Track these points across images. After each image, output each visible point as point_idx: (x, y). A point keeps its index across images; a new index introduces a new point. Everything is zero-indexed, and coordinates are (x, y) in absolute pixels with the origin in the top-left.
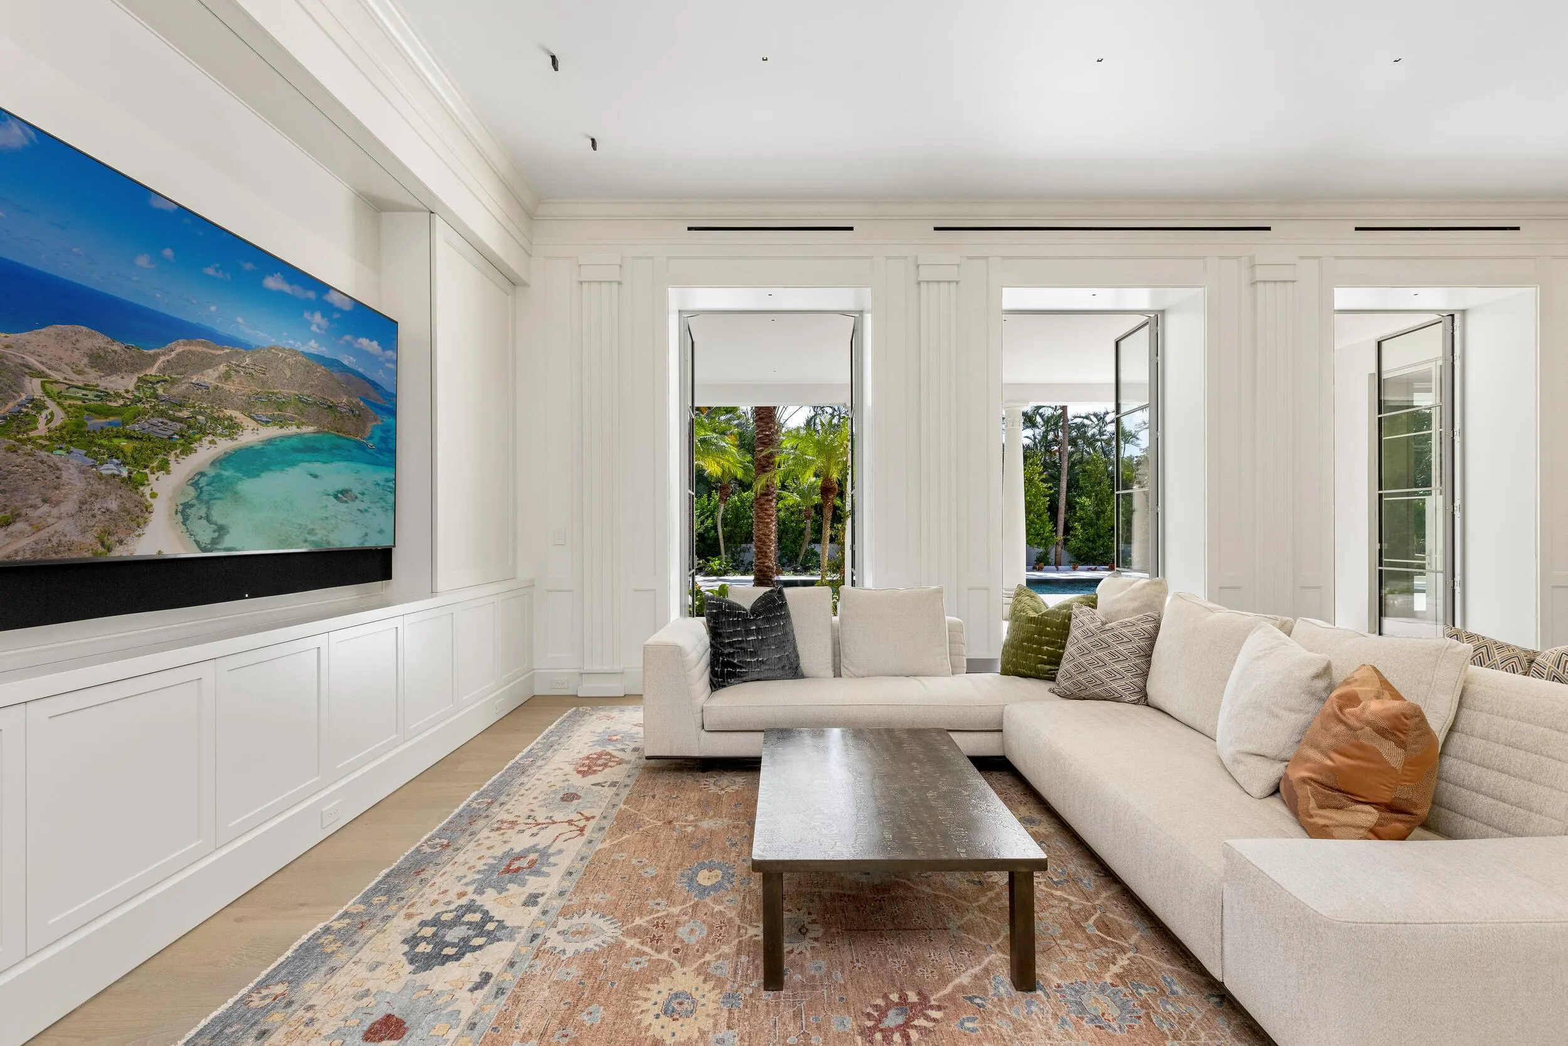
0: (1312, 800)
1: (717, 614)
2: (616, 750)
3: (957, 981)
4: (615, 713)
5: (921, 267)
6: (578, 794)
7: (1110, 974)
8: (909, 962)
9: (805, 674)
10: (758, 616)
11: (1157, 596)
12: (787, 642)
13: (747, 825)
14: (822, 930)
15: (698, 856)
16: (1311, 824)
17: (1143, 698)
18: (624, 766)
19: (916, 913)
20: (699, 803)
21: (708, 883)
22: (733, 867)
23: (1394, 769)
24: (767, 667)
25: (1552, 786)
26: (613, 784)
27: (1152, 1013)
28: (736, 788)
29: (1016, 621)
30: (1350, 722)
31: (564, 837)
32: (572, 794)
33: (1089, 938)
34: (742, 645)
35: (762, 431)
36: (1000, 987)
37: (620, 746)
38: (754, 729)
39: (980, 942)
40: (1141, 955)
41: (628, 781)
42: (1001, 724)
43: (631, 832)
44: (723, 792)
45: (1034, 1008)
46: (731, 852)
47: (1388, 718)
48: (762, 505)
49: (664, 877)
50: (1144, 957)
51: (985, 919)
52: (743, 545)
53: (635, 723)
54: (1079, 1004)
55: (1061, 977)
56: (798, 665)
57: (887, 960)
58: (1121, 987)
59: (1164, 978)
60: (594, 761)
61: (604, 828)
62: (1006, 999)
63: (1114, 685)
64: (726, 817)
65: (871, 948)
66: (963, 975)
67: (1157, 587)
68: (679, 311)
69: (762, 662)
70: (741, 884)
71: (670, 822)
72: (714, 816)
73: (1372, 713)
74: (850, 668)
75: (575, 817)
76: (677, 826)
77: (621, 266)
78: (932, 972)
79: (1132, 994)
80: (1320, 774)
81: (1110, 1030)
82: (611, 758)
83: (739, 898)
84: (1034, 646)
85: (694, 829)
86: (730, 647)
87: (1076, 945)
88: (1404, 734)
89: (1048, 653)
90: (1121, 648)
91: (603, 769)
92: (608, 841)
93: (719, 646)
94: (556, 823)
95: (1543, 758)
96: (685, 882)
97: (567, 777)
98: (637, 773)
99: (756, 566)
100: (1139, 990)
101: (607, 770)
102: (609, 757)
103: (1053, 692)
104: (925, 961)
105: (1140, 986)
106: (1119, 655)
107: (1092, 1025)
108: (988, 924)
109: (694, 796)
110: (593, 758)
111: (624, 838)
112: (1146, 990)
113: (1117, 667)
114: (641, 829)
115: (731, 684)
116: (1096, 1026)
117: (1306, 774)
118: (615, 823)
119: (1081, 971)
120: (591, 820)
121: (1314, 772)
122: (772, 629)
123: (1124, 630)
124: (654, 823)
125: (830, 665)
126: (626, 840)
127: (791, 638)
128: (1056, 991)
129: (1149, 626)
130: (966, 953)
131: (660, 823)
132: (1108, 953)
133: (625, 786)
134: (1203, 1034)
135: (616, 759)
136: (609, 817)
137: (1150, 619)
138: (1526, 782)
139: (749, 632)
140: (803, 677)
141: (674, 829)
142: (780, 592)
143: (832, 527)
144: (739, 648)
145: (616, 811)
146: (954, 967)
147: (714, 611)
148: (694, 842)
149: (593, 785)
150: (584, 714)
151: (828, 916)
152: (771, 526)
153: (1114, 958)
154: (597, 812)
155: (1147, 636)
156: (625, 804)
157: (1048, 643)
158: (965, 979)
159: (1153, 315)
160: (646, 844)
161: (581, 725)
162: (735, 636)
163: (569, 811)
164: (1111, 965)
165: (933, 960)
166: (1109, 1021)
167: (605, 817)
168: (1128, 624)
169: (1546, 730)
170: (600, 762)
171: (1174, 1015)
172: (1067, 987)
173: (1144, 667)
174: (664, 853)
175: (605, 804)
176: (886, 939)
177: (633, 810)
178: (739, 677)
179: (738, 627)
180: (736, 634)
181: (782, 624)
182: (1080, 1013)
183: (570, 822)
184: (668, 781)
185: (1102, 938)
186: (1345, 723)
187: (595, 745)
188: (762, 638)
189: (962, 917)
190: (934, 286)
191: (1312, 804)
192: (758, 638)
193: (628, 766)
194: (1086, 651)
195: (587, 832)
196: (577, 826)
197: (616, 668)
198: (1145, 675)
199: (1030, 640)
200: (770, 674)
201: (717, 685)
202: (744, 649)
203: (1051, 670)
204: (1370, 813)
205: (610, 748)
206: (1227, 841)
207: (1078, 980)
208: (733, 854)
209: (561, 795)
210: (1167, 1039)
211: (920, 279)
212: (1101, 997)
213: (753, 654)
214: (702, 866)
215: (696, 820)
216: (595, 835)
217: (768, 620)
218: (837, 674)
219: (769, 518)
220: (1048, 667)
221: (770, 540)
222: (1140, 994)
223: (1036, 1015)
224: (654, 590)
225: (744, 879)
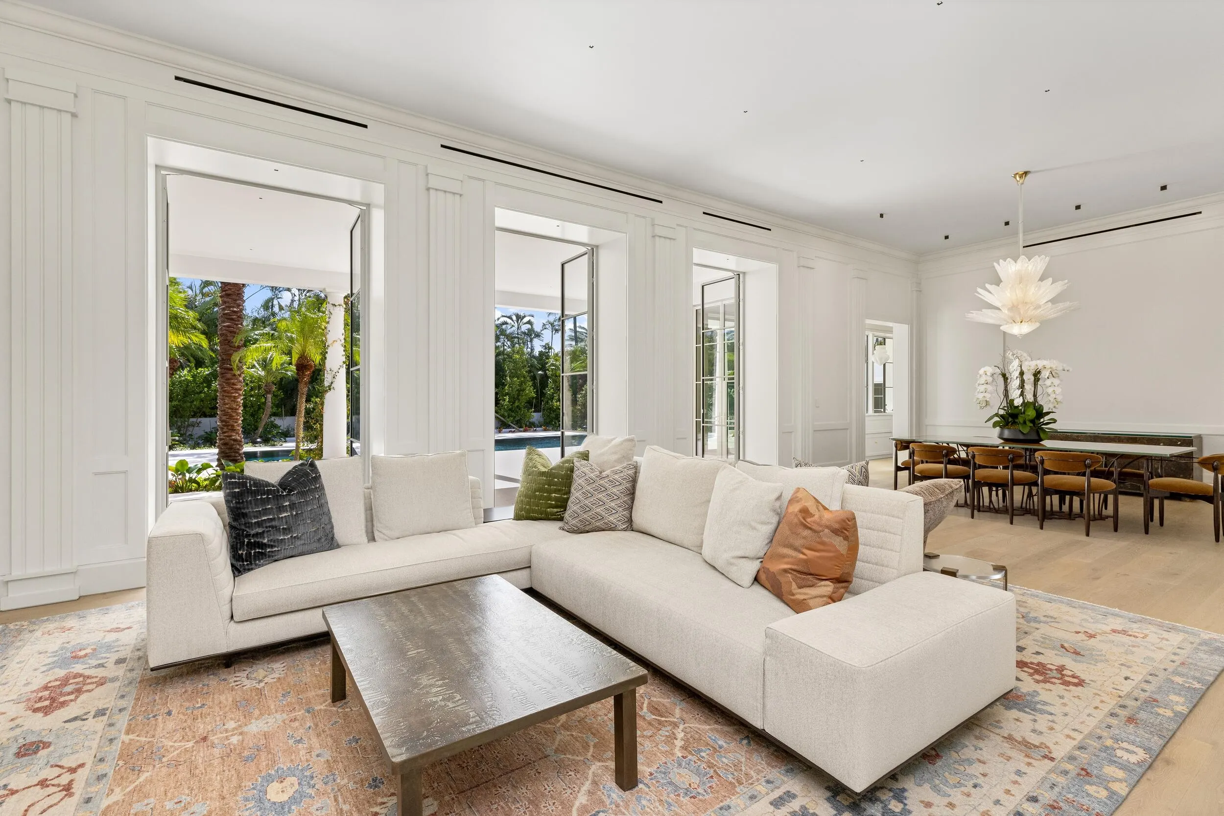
0: (794, 583)
1: (240, 494)
2: (89, 668)
3: (577, 804)
4: (71, 622)
5: (430, 175)
6: (45, 740)
7: (678, 748)
8: (531, 802)
9: (340, 543)
10: (290, 491)
11: (631, 450)
12: (322, 515)
13: (307, 714)
14: (436, 803)
15: (258, 768)
16: (793, 601)
17: (630, 525)
18: (109, 686)
19: (515, 751)
20: (236, 705)
21: (284, 797)
22: (308, 768)
23: (842, 554)
24: (302, 542)
25: (892, 550)
26: (101, 713)
27: (717, 770)
28: (276, 675)
29: (529, 475)
30: (813, 527)
31: (38, 808)
32: (34, 743)
33: (650, 724)
34: (274, 523)
35: (230, 307)
36: (612, 794)
37: (94, 662)
38: (297, 609)
39: (578, 758)
40: (688, 725)
41: (122, 703)
42: (530, 561)
43: (151, 767)
44: (262, 684)
45: (644, 802)
46: (299, 750)
47: (838, 522)
48: (229, 379)
49: (221, 809)
50: (691, 725)
51: (572, 735)
52: (192, 420)
53: (109, 629)
54: (671, 783)
55: (649, 766)
56: (333, 535)
57: (510, 808)
58: (690, 757)
59: (710, 737)
60: (58, 691)
61: (105, 775)
62: (621, 803)
63: (611, 518)
64: (276, 712)
65: (491, 802)
66: (579, 795)
67: (631, 443)
68: (157, 166)
69: (297, 538)
70: (326, 784)
71: (205, 739)
72: (261, 714)
73: (828, 520)
74: (384, 531)
75: (49, 773)
76: (216, 741)
77: (76, 96)
78: (554, 803)
79: (699, 759)
80: (797, 565)
81: (701, 797)
82: (84, 680)
83: (330, 802)
84: (545, 494)
85: (240, 737)
86: (259, 527)
87: (645, 733)
88: (847, 531)
89: (556, 499)
90: (615, 490)
91: (77, 697)
92: (117, 790)
93: (243, 527)
94: (17, 791)
95: (887, 534)
96: (253, 807)
97: (17, 722)
98: (133, 691)
99: (220, 439)
100: (701, 754)
101: (83, 697)
102: (81, 679)
103: (563, 530)
104: (543, 795)
105: (700, 751)
106: (613, 495)
107: (688, 798)
108: (576, 738)
109: (226, 698)
110: (54, 687)
111: (142, 779)
112: (705, 752)
113: (613, 504)
114: (164, 760)
115: (260, 566)
116: (691, 798)
117: (789, 566)
118: (121, 763)
119: (659, 754)
120: (80, 771)
121: (792, 564)
122: (307, 503)
123: (616, 477)
124: (180, 747)
125: (364, 531)
126: (146, 780)
127: (326, 510)
128: (651, 779)
129: (631, 472)
130: (572, 773)
131: (191, 744)
132: (668, 731)
133: (120, 710)
134: (752, 772)
135: (94, 680)
136: (109, 758)
137: (632, 467)
138: (879, 550)
139: (281, 509)
140: (338, 546)
141: (213, 746)
142: (312, 465)
143: (308, 400)
144: (270, 527)
145: (117, 747)
146: (569, 791)
147: (237, 490)
148: (246, 753)
149: (65, 722)
150: (19, 632)
151: (436, 785)
152: (239, 400)
153: (674, 734)
154: (86, 757)
155: (631, 479)
156: (128, 734)
157: (555, 491)
158: (582, 799)
159: (590, 248)
160: (180, 776)
161: (18, 648)
162: (265, 514)
163: (37, 768)
164: (675, 741)
165: (549, 792)
166: (696, 789)
167: (102, 760)
168: (618, 472)
169: (887, 517)
170: (69, 689)
171: (730, 765)
172: (656, 772)
173: (630, 502)
174: (210, 779)
175: (97, 741)
176: (500, 787)
177: (143, 739)
178: (269, 557)
179: (268, 505)
180: (265, 512)
181: (317, 496)
182: (676, 791)
183: (43, 783)
184: (183, 690)
185: (659, 720)
186: (810, 529)
187: (52, 669)
188: (297, 514)
189: (554, 739)
190: (441, 194)
191: (794, 586)
192: (292, 514)
193: (117, 684)
194: (589, 495)
195: (77, 788)
196: (59, 785)
197: (67, 567)
198: (631, 508)
199: (541, 490)
200: (306, 548)
201: (241, 570)
202: (276, 527)
203: (557, 512)
204: (829, 585)
205: (78, 668)
206: (770, 626)
207: (661, 763)
208: (302, 752)
209: (14, 749)
210: (735, 787)
211: (430, 186)
212: (681, 771)
213: (286, 531)
214: (269, 779)
215: (240, 726)
216: (93, 789)
217: (302, 494)
218: (372, 539)
219: (237, 393)
220: (555, 510)
221: (238, 414)
222: (703, 757)
223: (648, 807)
224: (125, 472)
225: (327, 776)
